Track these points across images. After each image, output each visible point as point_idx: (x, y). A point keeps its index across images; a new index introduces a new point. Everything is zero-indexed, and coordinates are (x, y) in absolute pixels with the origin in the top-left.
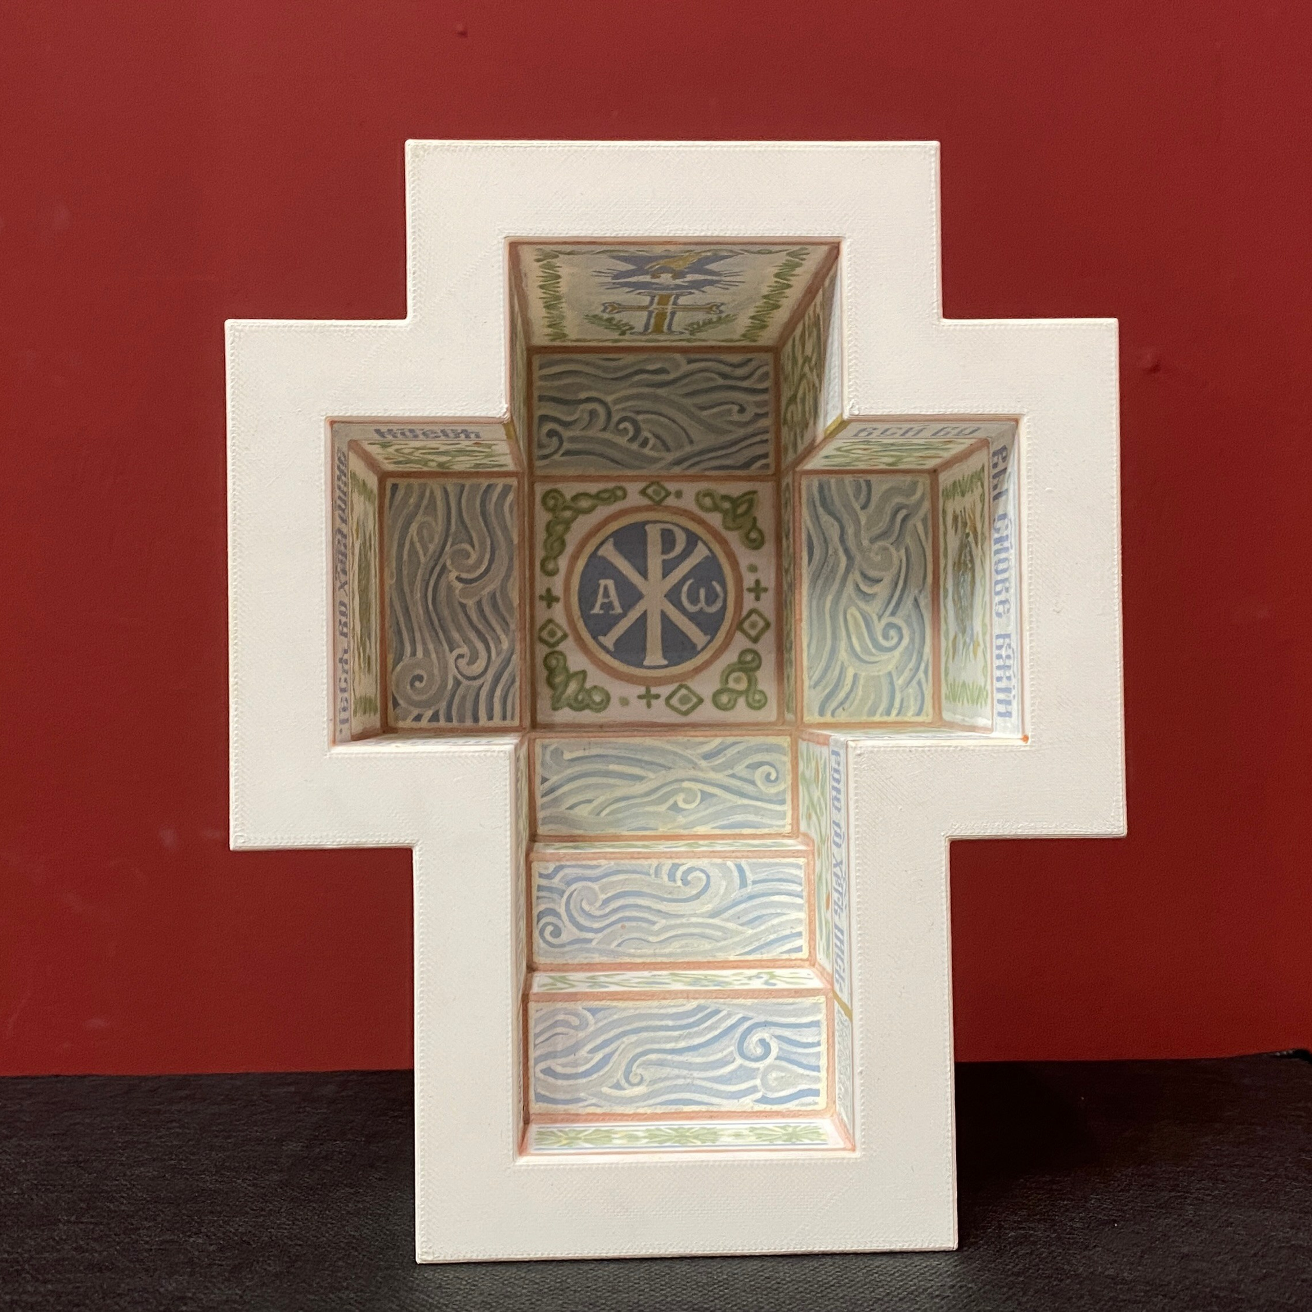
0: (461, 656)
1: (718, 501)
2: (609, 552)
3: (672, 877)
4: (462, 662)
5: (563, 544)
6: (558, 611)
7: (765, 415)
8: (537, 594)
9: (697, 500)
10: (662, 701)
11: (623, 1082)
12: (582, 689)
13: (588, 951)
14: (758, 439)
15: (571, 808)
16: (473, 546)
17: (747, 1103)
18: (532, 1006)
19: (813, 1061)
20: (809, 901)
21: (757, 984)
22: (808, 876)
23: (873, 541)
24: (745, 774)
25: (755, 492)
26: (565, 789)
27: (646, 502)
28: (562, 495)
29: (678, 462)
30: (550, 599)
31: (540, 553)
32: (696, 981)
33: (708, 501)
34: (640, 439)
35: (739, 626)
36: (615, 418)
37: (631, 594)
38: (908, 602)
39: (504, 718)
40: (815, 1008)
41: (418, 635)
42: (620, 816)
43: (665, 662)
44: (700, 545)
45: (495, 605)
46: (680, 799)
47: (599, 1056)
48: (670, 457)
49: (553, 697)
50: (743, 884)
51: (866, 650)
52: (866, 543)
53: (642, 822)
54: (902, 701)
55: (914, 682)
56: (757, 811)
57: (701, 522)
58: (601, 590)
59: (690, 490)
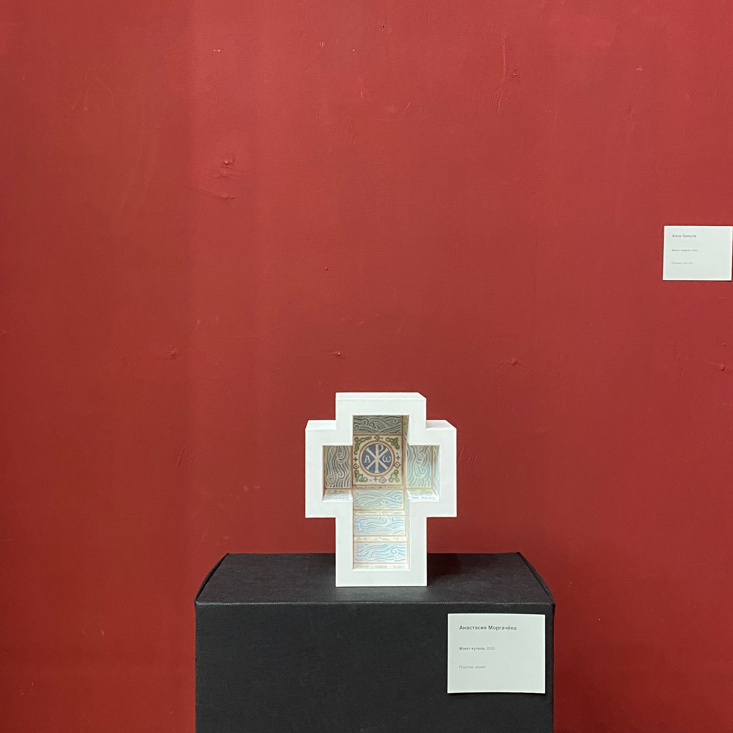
0: (339, 474)
1: (390, 439)
2: (368, 450)
3: (380, 519)
4: (339, 475)
5: (359, 448)
6: (357, 462)
7: (400, 422)
8: (353, 458)
9: (386, 439)
10: (378, 480)
11: (371, 557)
12: (362, 477)
13: (364, 533)
14: (398, 427)
15: (360, 504)
16: (342, 453)
17: (392, 561)
18: (355, 544)
19: (404, 554)
20: (405, 524)
21: (395, 540)
22: (405, 519)
23: (420, 452)
24: (395, 498)
25: (398, 438)
26: (359, 500)
27: (375, 440)
28: (358, 438)
29: (382, 432)
30: (356, 459)
31: (354, 450)
32: (384, 539)
33: (388, 440)
34: (375, 427)
35: (394, 465)
36: (369, 423)
37: (372, 459)
38: (427, 464)
39: (347, 486)
40: (405, 545)
41: (331, 470)
42: (370, 506)
43: (379, 472)
44: (387, 449)
45: (346, 464)
46: (381, 503)
47: (366, 553)
48: (381, 431)
49: (356, 479)
50: (393, 521)
51: (418, 474)
52: (418, 453)
53: (374, 507)
54: (425, 484)
55: (428, 480)
56: (397, 505)
57: (387, 444)
58: (366, 458)
59: (385, 437)
